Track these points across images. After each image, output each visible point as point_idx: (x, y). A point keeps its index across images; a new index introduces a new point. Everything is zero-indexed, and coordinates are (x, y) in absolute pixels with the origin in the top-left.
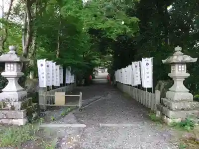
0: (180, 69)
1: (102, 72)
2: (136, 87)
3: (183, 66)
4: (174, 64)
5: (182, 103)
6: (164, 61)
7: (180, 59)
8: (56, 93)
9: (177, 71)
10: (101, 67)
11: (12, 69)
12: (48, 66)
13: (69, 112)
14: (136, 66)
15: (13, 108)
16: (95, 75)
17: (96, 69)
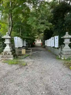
0: (67, 40)
1: (39, 41)
2: (53, 47)
3: (68, 39)
4: (65, 38)
5: (67, 52)
6: (62, 37)
7: (67, 37)
8: (22, 50)
9: (66, 41)
10: (38, 39)
11: (8, 41)
12: (18, 39)
13: (27, 56)
14: (53, 39)
15: (9, 54)
16: (35, 42)
17: (36, 40)
